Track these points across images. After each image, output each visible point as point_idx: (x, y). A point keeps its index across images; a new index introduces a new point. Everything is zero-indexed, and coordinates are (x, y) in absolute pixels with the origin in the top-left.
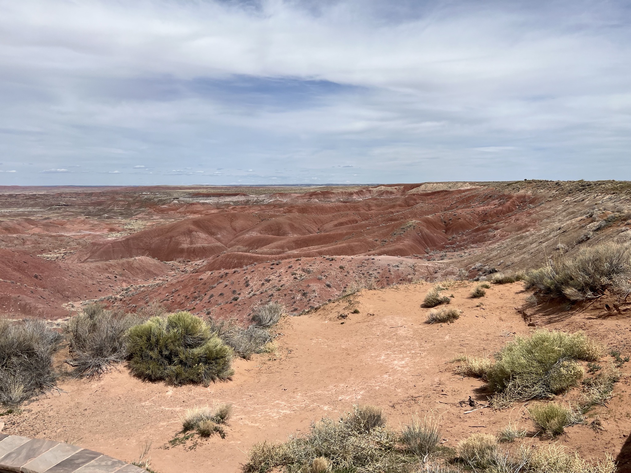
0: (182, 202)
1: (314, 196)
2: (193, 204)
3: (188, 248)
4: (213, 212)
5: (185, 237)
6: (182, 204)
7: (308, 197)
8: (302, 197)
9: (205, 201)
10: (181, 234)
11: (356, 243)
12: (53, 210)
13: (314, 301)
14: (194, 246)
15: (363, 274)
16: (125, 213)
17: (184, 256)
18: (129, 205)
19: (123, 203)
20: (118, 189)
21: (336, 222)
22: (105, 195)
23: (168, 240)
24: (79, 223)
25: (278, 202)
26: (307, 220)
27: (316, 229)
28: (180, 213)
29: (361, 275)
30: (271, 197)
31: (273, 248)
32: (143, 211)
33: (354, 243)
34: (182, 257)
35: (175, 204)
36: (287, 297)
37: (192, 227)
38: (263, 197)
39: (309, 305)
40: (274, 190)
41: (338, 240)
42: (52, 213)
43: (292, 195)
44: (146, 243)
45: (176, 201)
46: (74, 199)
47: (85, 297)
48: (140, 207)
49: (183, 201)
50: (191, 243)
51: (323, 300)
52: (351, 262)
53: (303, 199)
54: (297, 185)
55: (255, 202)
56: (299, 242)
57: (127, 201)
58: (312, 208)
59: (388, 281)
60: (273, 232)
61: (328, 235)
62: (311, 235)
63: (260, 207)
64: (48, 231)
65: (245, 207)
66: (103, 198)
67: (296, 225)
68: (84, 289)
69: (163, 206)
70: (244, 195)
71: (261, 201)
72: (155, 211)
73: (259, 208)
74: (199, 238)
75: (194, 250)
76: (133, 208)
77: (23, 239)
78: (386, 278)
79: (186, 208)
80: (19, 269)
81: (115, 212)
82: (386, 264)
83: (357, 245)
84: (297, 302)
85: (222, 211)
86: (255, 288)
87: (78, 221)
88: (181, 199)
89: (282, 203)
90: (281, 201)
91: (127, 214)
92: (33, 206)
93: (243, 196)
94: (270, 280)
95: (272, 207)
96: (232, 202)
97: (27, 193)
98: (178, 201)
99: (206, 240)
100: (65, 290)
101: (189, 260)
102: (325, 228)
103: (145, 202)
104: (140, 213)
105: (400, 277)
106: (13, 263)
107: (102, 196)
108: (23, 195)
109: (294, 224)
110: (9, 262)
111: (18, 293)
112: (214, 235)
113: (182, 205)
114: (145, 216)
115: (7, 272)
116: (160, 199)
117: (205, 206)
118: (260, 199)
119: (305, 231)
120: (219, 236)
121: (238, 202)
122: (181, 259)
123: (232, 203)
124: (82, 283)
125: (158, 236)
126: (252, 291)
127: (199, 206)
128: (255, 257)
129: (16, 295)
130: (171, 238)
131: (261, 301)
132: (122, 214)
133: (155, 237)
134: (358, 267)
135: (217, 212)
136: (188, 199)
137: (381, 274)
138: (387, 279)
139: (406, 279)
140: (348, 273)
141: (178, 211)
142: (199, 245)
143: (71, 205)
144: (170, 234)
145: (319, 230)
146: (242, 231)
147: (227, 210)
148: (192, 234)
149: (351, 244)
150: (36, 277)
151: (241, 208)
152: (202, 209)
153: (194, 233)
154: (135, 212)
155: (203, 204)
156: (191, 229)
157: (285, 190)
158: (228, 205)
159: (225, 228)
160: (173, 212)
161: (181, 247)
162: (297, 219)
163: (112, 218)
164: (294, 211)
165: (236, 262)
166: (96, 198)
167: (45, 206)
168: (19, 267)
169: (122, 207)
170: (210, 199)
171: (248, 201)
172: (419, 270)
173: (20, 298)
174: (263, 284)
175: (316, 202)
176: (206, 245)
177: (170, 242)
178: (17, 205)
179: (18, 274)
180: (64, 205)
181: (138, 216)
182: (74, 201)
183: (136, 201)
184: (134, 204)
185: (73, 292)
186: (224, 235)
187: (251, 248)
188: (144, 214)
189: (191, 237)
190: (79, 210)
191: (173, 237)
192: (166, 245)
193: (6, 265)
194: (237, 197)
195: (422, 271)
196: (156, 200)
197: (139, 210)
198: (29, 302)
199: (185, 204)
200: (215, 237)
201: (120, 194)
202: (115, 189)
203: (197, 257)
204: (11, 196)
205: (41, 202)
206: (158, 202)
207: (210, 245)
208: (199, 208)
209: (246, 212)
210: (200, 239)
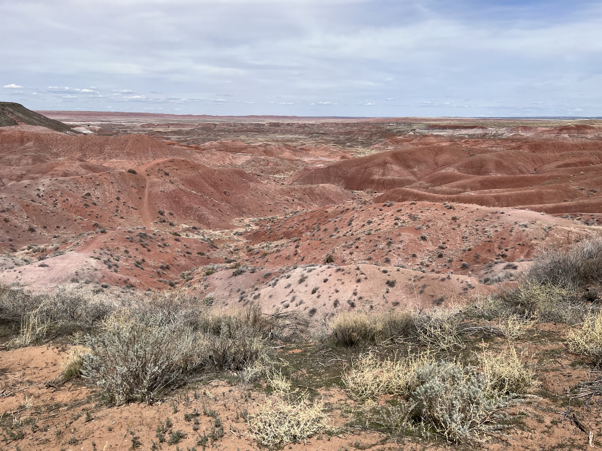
0: (418, 134)
1: (565, 131)
2: (427, 136)
3: (378, 180)
4: (444, 144)
5: (379, 168)
6: (417, 135)
7: (557, 132)
8: (548, 131)
9: (440, 134)
10: (376, 165)
11: (551, 190)
12: (314, 138)
13: (394, 253)
14: (385, 178)
15: (477, 230)
16: (365, 142)
17: (373, 187)
18: (371, 135)
19: (367, 133)
20: (371, 120)
21: (560, 163)
22: (357, 126)
23: (363, 170)
24: (322, 150)
25: (518, 136)
26: (523, 158)
27: (531, 170)
28: (413, 144)
29: (474, 231)
30: (512, 130)
31: (453, 187)
32: (381, 141)
33: (548, 190)
34: (371, 188)
35: (410, 136)
36: (371, 244)
37: (389, 159)
38: (503, 131)
39: (387, 257)
40: (522, 123)
41: (533, 184)
42: (311, 140)
43: (539, 129)
44: (344, 171)
45: (412, 133)
46: (332, 128)
47: (257, 215)
48: (380, 138)
49: (419, 133)
50: (383, 174)
51: (407, 253)
52: (471, 214)
53: (550, 134)
54: (559, 118)
55: (493, 136)
56: (487, 183)
57: (370, 131)
58: (547, 145)
59: (502, 242)
60: (474, 169)
61: (524, 177)
62: (522, 175)
63: (495, 141)
64: (295, 155)
65: (478, 141)
66: (355, 128)
67: (505, 163)
68: (259, 207)
69: (398, 137)
70: (482, 128)
71: (499, 135)
72: (390, 141)
73: (494, 143)
74: (391, 170)
75: (384, 182)
76: (374, 138)
78: (502, 238)
79: (419, 140)
80: (215, 185)
81: (357, 142)
82: (514, 222)
83: (550, 193)
84: (377, 251)
85: (453, 144)
86: (354, 229)
87: (322, 148)
88: (418, 130)
89: (523, 137)
90: (522, 136)
91: (367, 144)
92: (301, 133)
93: (481, 129)
94: (371, 222)
95: (510, 142)
96: (468, 135)
97: (301, 122)
98: (414, 132)
99: (398, 172)
100: (243, 207)
101: (376, 191)
102: (544, 169)
103: (385, 133)
104: (378, 143)
105: (521, 240)
106: (211, 179)
107: (354, 126)
108: (297, 124)
109: (503, 161)
110: (209, 178)
111: (200, 205)
112: (410, 168)
113: (416, 136)
114: (381, 146)
115: (204, 187)
116: (399, 130)
117: (438, 138)
118: (500, 132)
119: (515, 171)
120: (415, 170)
121: (474, 135)
122: (369, 190)
123: (466, 136)
124: (259, 202)
125: (357, 166)
126: (350, 231)
127: (432, 138)
128: (421, 194)
129: (198, 206)
130: (366, 168)
131: (346, 243)
132: (362, 143)
133: (353, 166)
134: (477, 220)
135: (449, 145)
136: (424, 131)
137: (498, 233)
138: (502, 240)
139: (527, 244)
140: (459, 226)
141: (411, 142)
142: (389, 177)
143: (327, 134)
144: (366, 165)
145: (535, 170)
146: (444, 165)
147: (459, 143)
148: (386, 166)
149: (542, 190)
150: (225, 193)
151: (474, 142)
152: (435, 141)
153: (389, 165)
154: (374, 142)
155: (437, 136)
156: (387, 161)
157: (535, 124)
158: (462, 138)
159: (425, 162)
160: (406, 143)
161: (372, 178)
162: (511, 156)
163: (353, 147)
164: (524, 147)
165: (400, 198)
166: (350, 128)
167: (310, 133)
168: (215, 183)
169: (366, 137)
170: (446, 132)
171: (485, 134)
172: (553, 235)
173: (199, 209)
174: (364, 225)
175: (564, 139)
176: (396, 177)
177: (365, 172)
178: (290, 132)
179: (211, 189)
180: (322, 134)
181: (375, 146)
182: (332, 130)
183: (377, 132)
184: (376, 134)
185: (249, 210)
186: (421, 169)
187: (434, 184)
188: (380, 144)
189: (384, 169)
190: (331, 139)
191: (368, 167)
192: (360, 175)
193: (206, 180)
194: (474, 130)
195: (558, 236)
196: (395, 131)
197: (378, 140)
198: (205, 213)
199: (420, 136)
200: (411, 170)
201: (370, 125)
202: (367, 120)
203: (385, 188)
204: (288, 124)
205: (308, 130)
206: (397, 133)
207: (400, 178)
208: (432, 140)
209: (479, 146)
210: (392, 172)
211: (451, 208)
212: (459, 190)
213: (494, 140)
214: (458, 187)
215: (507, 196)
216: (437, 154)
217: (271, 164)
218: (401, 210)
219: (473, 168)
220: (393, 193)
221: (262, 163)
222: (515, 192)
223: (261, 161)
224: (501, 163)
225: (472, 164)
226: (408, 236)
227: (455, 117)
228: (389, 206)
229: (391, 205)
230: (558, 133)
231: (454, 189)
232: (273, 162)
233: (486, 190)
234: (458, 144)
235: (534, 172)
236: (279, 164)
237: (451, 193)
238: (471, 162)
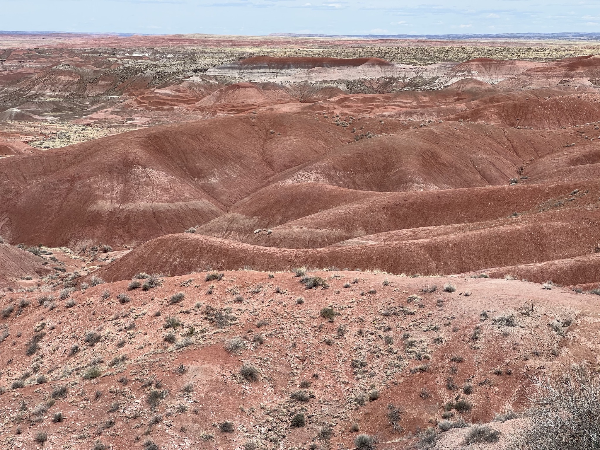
0: (213, 81)
1: (581, 70)
2: (238, 86)
3: (112, 213)
4: (286, 108)
5: (111, 180)
6: (211, 85)
7: (562, 71)
8: (543, 70)
9: (272, 80)
10: (102, 171)
11: (561, 224)
13: (169, 426)
14: (130, 206)
15: (389, 341)
16: (66, 105)
17: (99, 233)
18: (82, 85)
19: (68, 78)
20: (78, 40)
21: (578, 152)
22: (39, 57)
23: (65, 187)
25: (471, 85)
26: (488, 141)
27: (511, 172)
28: (202, 109)
29: (381, 344)
30: (455, 70)
31: (319, 226)
32: (112, 103)
33: (555, 224)
34: (92, 236)
35: (191, 86)
36: (100, 405)
37: (138, 152)
38: (433, 70)
39: (148, 439)
40: (477, 50)
41: (519, 210)
43: (519, 64)
44: (8, 191)
45: (196, 79)
48: (109, 92)
49: (215, 77)
50: (125, 197)
51: (204, 422)
52: (371, 297)
53: (548, 77)
54: (564, 36)
55: (409, 85)
56: (404, 210)
57: (78, 74)
58: (544, 106)
59: (454, 371)
60: (368, 175)
61: (494, 192)
62: (488, 187)
63: (417, 99)
65: (373, 99)
66: (32, 64)
67: (446, 156)
69: (160, 91)
70: (381, 64)
71: (425, 83)
72: (139, 103)
73: (414, 103)
74: (147, 185)
75: (127, 219)
76: (92, 93)
78: (453, 360)
79: (218, 98)
81: (41, 104)
82: (479, 312)
83: (559, 231)
84: (118, 425)
85: (310, 107)
86: (46, 364)
88: (212, 71)
89: (483, 87)
90: (480, 83)
91: (71, 109)
93: (377, 68)
94: (98, 339)
95: (452, 99)
96: (346, 82)
98: (203, 78)
99: (166, 190)
101: (107, 247)
102: (540, 168)
103: (123, 78)
104: (103, 107)
105: (500, 360)
107: (30, 58)
109: (440, 152)
112: (200, 177)
113: (210, 88)
114: (114, 116)
116: (160, 70)
117: (269, 92)
118: (426, 76)
119: (471, 176)
120: (213, 181)
121: (362, 82)
122: (86, 243)
123: (343, 87)
125: (44, 174)
126: (35, 371)
127: (252, 91)
128: (234, 250)
130: (73, 180)
131: (24, 408)
132: (57, 108)
133: (34, 176)
134: (386, 315)
135: (299, 110)
136: (228, 73)
137: (444, 345)
138: (455, 364)
139: (517, 369)
140: (341, 332)
141: (198, 104)
142: (142, 205)
144: (72, 171)
145: (519, 173)
146: (290, 167)
147: (326, 105)
148: (132, 173)
149: (542, 225)
151: (364, 100)
152: (260, 101)
153: (138, 170)
154: (92, 104)
155: (265, 86)
156: (131, 157)
157: (508, 51)
158: (331, 91)
159: (239, 158)
160: (184, 106)
161: (93, 208)
162: (458, 138)
163: (30, 118)
164: (487, 113)
165: (176, 263)
166: (16, 63)
169: (65, 90)
170: (288, 74)
171: (390, 81)
172: (578, 342)
174: (76, 350)
175: (582, 89)
176: (162, 205)
177: (69, 191)
181: (95, 115)
183: (99, 75)
184: (94, 82)
186: (229, 178)
187: (266, 221)
188: (110, 110)
189: (126, 182)
191: (79, 178)
192: (57, 202)
194: (359, 69)
195: (590, 345)
196: (149, 73)
197: (104, 98)
199: (219, 87)
200: (201, 182)
201: (77, 55)
202: (66, 41)
203: (132, 237)
206: (154, 78)
207: (173, 206)
208: (253, 97)
209: (377, 112)
210: (150, 188)
211: (316, 285)
212: (336, 232)
213: (413, 95)
214: (331, 224)
215: (456, 244)
216: (268, 137)
218: (181, 298)
219: (367, 170)
220: (155, 250)
222: (475, 233)
224: (435, 156)
225: (363, 162)
226: (205, 371)
227: (310, 36)
228: (145, 289)
229: (153, 284)
230: (566, 76)
231: (322, 231)
233: (405, 231)
234: (322, 108)
235: (517, 177)
237: (313, 243)
238: (359, 155)
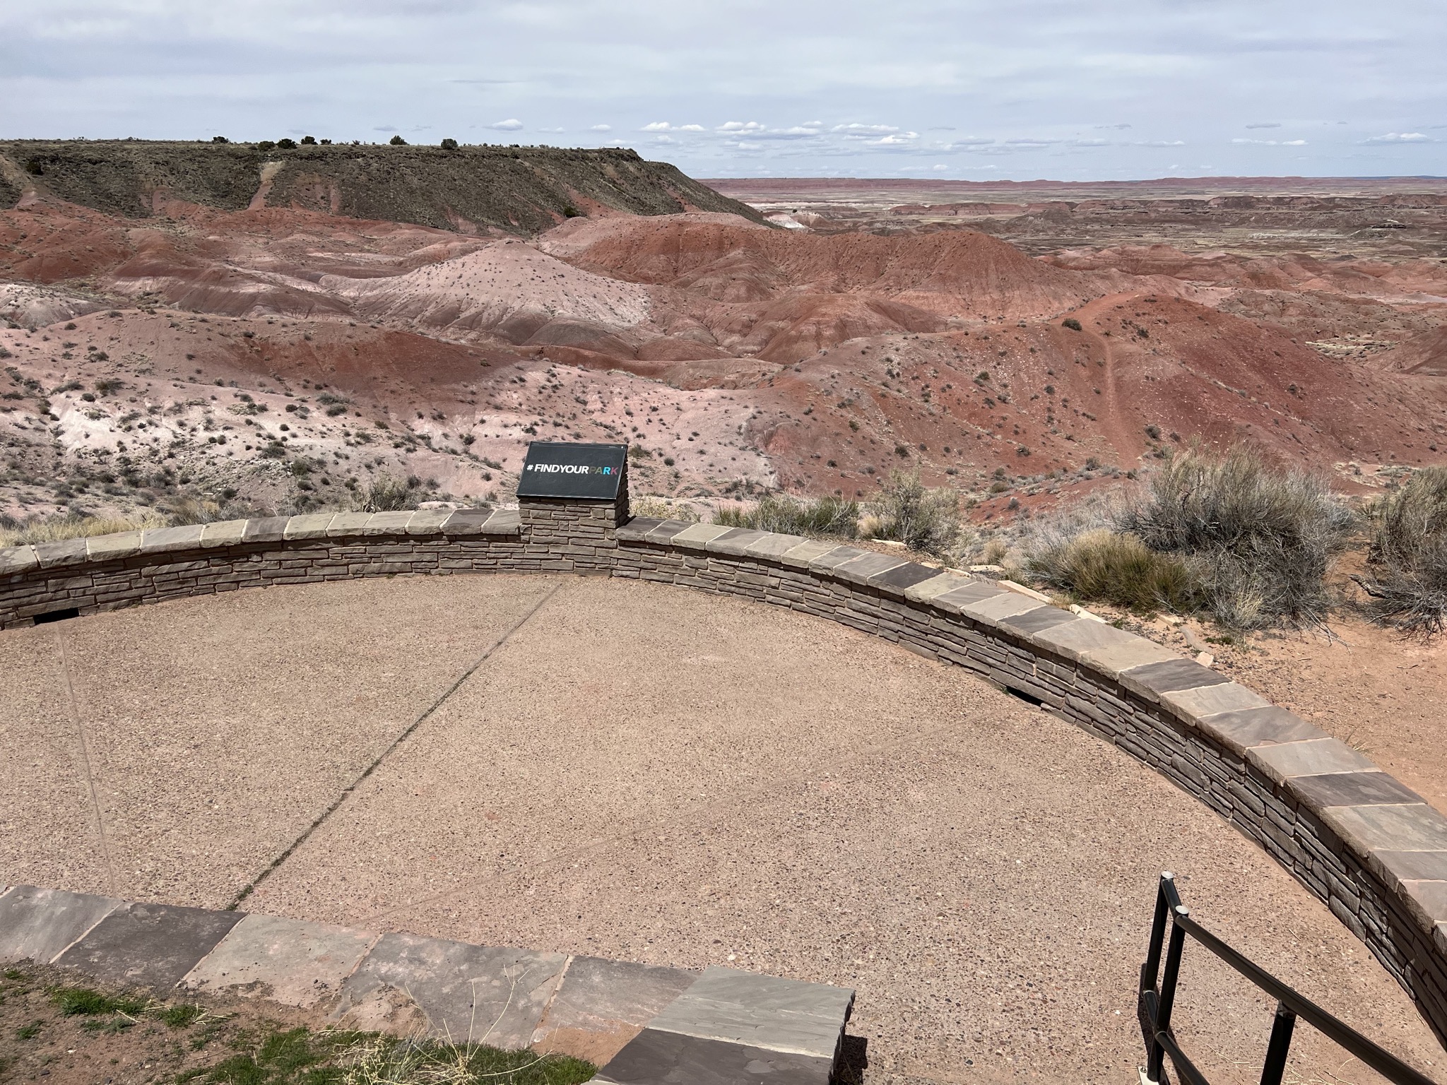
12: (1367, 238)
24: (1422, 273)
42: (1361, 245)
46: (1423, 212)
47: (1393, 457)
64: (1341, 287)
68: (1395, 436)
77: (1283, 302)
80: (1263, 367)
87: (1420, 268)
92: (1321, 226)
97: (1316, 194)
100: (1348, 432)
106: (1252, 352)
108: (1304, 200)
110: (1245, 349)
111: (1248, 419)
115: (1238, 371)
124: (1392, 421)
129: (1244, 423)
143: (1412, 228)
150: (1293, 390)
167: (1349, 226)
168: (1263, 362)
173: (1249, 431)
178: (1288, 222)
179: (1257, 379)
180: (1395, 226)
182: (1423, 216)
185: (1367, 441)
190: (1428, 242)
193: (1238, 354)
198: (1266, 441)
204: (1279, 201)
205: (1343, 216)
217: (1292, 311)
221: (1266, 307)
223: (1263, 302)
232: (1300, 306)
236: (1318, 313)
